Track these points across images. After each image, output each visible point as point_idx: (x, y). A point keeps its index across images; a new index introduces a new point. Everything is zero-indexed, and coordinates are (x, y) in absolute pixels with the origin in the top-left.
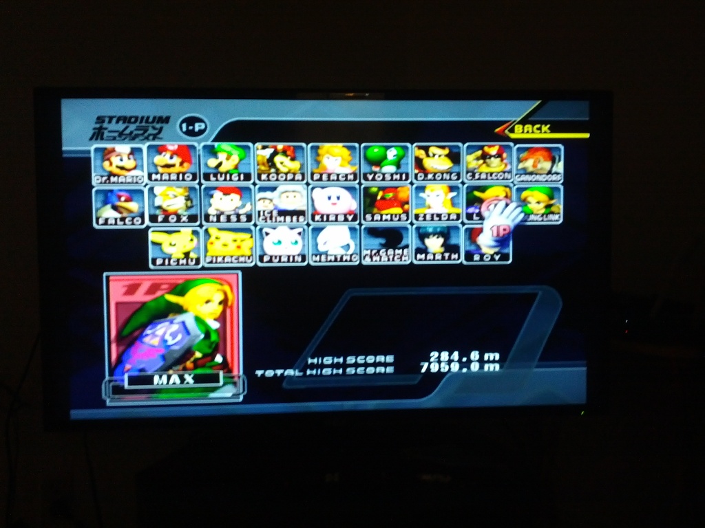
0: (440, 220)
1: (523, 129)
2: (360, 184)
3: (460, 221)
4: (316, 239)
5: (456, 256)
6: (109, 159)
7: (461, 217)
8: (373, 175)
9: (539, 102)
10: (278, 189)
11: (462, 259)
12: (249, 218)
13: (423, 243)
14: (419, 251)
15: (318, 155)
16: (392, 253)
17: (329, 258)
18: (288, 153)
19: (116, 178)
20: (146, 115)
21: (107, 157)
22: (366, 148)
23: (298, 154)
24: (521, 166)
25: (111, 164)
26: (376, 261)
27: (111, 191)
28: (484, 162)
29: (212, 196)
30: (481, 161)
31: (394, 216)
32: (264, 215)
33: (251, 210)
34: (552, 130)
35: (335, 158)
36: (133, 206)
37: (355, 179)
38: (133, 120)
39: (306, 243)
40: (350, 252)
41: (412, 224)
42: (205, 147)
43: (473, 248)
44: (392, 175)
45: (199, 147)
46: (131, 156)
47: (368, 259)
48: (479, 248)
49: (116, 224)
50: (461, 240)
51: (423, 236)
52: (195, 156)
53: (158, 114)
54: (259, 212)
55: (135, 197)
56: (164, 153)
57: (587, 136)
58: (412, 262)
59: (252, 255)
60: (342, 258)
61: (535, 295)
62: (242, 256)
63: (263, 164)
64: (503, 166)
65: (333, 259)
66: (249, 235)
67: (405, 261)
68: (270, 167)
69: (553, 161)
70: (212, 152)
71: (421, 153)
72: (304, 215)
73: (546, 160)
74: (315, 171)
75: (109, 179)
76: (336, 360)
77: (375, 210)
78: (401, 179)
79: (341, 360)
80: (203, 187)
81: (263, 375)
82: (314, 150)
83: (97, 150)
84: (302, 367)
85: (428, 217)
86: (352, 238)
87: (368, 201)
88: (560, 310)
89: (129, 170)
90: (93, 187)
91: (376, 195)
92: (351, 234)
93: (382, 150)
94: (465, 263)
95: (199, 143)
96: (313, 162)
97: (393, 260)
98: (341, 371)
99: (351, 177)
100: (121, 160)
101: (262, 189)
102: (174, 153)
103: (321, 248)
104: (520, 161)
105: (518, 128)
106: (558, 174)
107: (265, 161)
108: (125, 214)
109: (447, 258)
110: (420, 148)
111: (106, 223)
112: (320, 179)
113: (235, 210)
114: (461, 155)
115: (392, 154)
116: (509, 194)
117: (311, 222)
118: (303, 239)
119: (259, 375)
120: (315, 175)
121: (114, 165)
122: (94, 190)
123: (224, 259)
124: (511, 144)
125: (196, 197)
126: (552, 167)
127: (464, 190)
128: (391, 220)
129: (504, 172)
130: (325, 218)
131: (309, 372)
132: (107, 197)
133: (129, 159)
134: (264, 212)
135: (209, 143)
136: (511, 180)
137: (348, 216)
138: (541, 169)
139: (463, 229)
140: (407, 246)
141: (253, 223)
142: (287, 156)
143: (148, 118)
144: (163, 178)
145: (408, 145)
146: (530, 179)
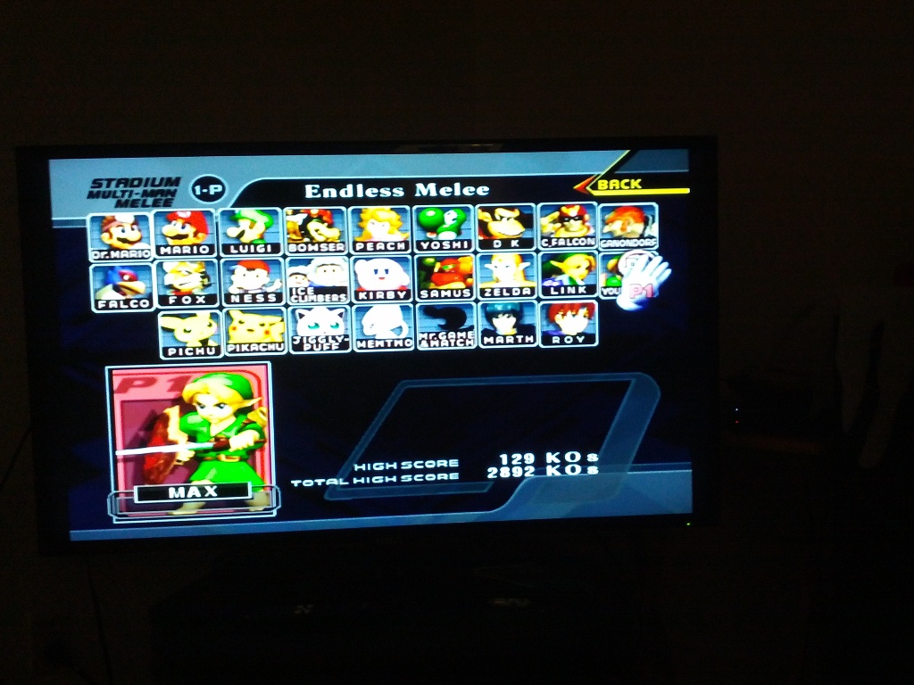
0: (511, 296)
1: (608, 185)
2: (413, 254)
3: (535, 296)
4: (361, 320)
5: (531, 339)
6: (108, 231)
7: (536, 292)
8: (428, 243)
9: (628, 151)
10: (312, 262)
11: (539, 343)
12: (279, 297)
13: (492, 324)
14: (486, 333)
15: (361, 220)
16: (454, 337)
17: (378, 344)
18: (325, 218)
19: (118, 252)
20: (152, 177)
21: (105, 228)
22: (419, 210)
23: (337, 220)
24: (607, 229)
25: (111, 236)
26: (435, 346)
27: (112, 268)
28: (563, 226)
29: (233, 272)
30: (559, 225)
31: (455, 292)
32: (297, 294)
33: (281, 288)
34: (644, 185)
35: (382, 223)
36: (139, 286)
37: (406, 249)
38: (136, 183)
39: (349, 327)
40: (403, 336)
41: (477, 301)
42: (223, 213)
43: (551, 328)
44: (451, 242)
45: (217, 213)
46: (135, 227)
47: (424, 344)
48: (558, 328)
49: (119, 308)
50: (536, 318)
51: (490, 315)
52: (212, 225)
53: (166, 175)
54: (291, 289)
55: (141, 275)
56: (174, 222)
57: (687, 191)
58: (478, 347)
59: (283, 342)
60: (392, 343)
61: (628, 383)
62: (271, 343)
63: (295, 233)
64: (586, 229)
65: (382, 345)
66: (280, 319)
67: (470, 345)
68: (303, 236)
69: (646, 222)
70: (232, 218)
71: (486, 216)
72: (346, 293)
73: (637, 222)
74: (358, 240)
75: (109, 254)
76: (388, 466)
77: (432, 286)
78: (462, 248)
79: (395, 466)
80: (222, 261)
81: (300, 485)
82: (356, 215)
83: (93, 219)
84: (346, 476)
85: (496, 293)
86: (404, 319)
87: (423, 273)
88: (657, 401)
89: (132, 243)
90: (91, 264)
91: (433, 267)
92: (404, 314)
93: (440, 212)
94: (542, 346)
95: (216, 209)
96: (356, 229)
97: (456, 345)
98: (394, 479)
99: (402, 246)
100: (123, 231)
101: (294, 263)
102: (187, 221)
103: (368, 332)
104: (605, 223)
105: (602, 184)
106: (651, 237)
107: (297, 228)
108: (129, 297)
109: (520, 341)
110: (484, 209)
111: (107, 307)
112: (364, 250)
113: (261, 289)
114: (534, 216)
115: (451, 217)
116: (593, 264)
117: (354, 301)
118: (345, 321)
119: (296, 485)
120: (357, 244)
121: (115, 237)
122: (91, 268)
123: (249, 348)
124: (595, 203)
125: (214, 274)
126: (645, 229)
127: (538, 259)
128: (452, 297)
129: (586, 237)
130: (371, 297)
131: (355, 481)
132: (107, 275)
133: (133, 229)
134: (297, 289)
135: (228, 208)
136: (595, 247)
137: (399, 293)
138: (632, 232)
139: (538, 306)
140: (471, 328)
141: (283, 303)
142: (323, 222)
143: (154, 179)
144: (174, 252)
145: (470, 206)
146: (617, 246)
